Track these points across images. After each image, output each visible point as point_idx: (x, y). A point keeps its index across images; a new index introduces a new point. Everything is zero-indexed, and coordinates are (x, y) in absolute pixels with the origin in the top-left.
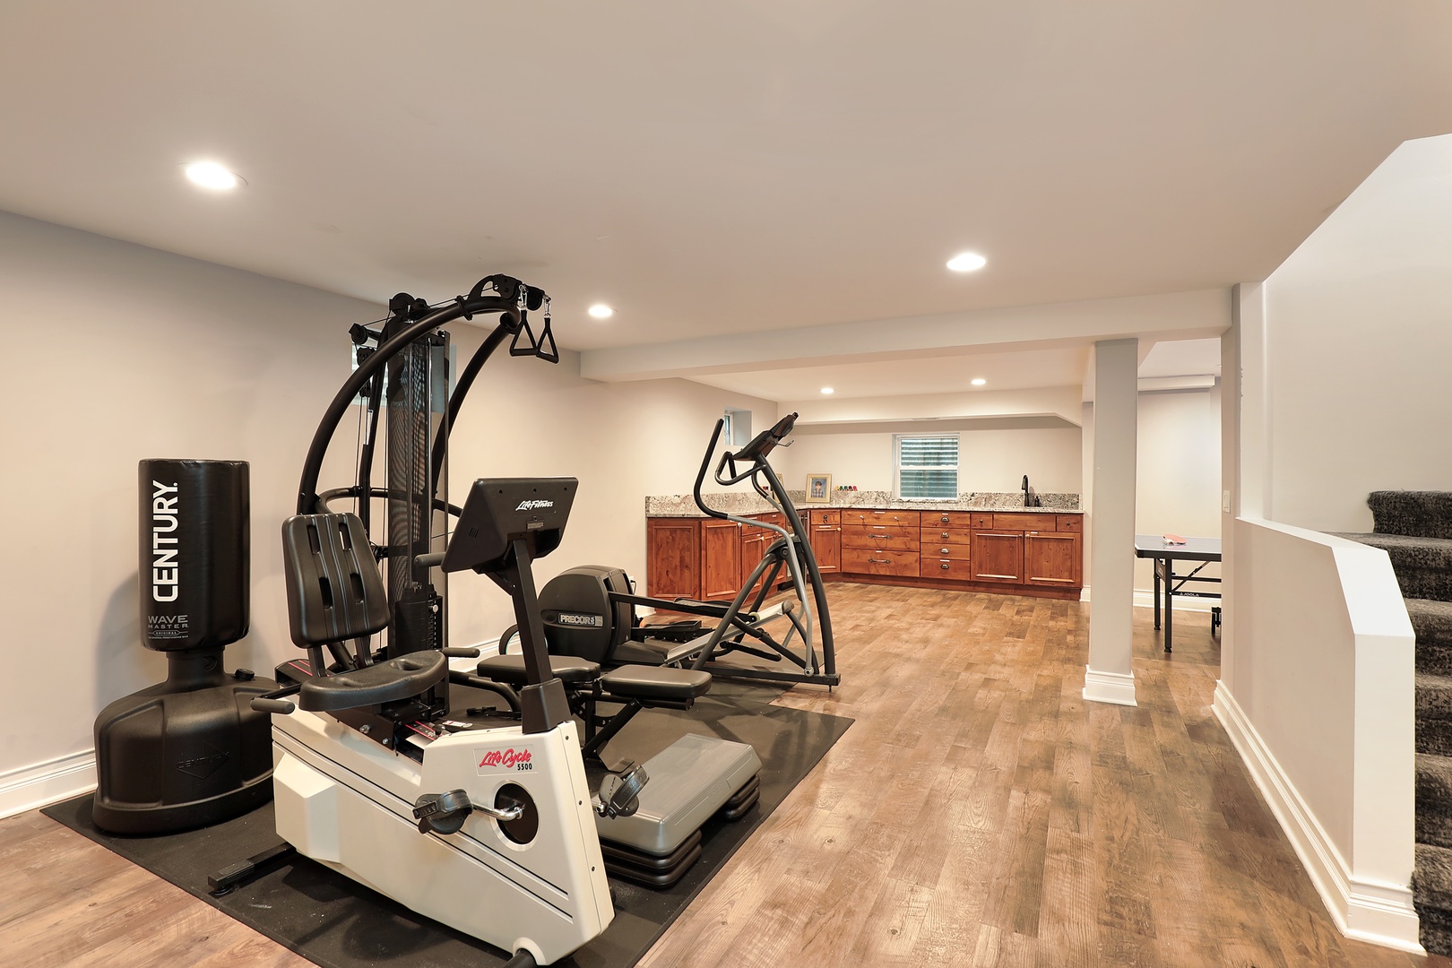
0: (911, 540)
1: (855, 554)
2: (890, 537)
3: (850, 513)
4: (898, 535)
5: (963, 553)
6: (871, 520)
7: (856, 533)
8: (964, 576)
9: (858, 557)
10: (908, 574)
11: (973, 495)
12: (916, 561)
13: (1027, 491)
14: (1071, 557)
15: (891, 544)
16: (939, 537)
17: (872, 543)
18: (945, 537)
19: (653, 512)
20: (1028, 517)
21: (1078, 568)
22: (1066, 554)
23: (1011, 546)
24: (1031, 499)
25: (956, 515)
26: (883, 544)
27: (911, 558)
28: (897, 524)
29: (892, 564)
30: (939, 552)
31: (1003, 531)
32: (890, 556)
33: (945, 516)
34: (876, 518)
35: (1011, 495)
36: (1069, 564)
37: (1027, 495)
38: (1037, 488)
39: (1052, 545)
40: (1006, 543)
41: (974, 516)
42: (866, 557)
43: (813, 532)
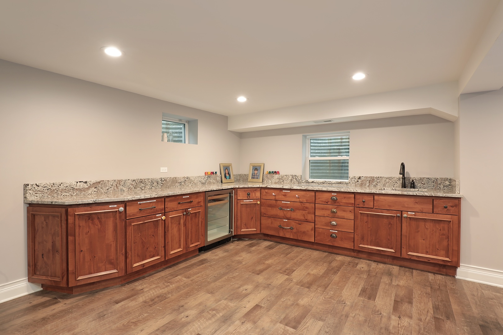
0: (309, 213)
1: (269, 221)
2: (293, 210)
3: (266, 191)
4: (298, 209)
5: (348, 226)
6: (280, 197)
7: (271, 206)
8: (348, 245)
9: (272, 223)
10: (306, 239)
11: (360, 178)
12: (312, 230)
13: (404, 175)
14: (448, 238)
15: (294, 215)
16: (328, 212)
17: (281, 213)
18: (334, 212)
19: (33, 198)
20: (405, 199)
21: (455, 248)
22: (443, 235)
23: (390, 224)
24: (407, 182)
25: (342, 195)
26: (289, 215)
27: (308, 227)
28: (298, 200)
29: (295, 230)
30: (329, 224)
31: (382, 210)
32: (293, 224)
33: (334, 196)
34: (284, 195)
35: (390, 178)
36: (445, 243)
37: (404, 178)
38: (412, 173)
39: (428, 225)
40: (385, 221)
41: (357, 196)
42: (277, 224)
43: (239, 205)
